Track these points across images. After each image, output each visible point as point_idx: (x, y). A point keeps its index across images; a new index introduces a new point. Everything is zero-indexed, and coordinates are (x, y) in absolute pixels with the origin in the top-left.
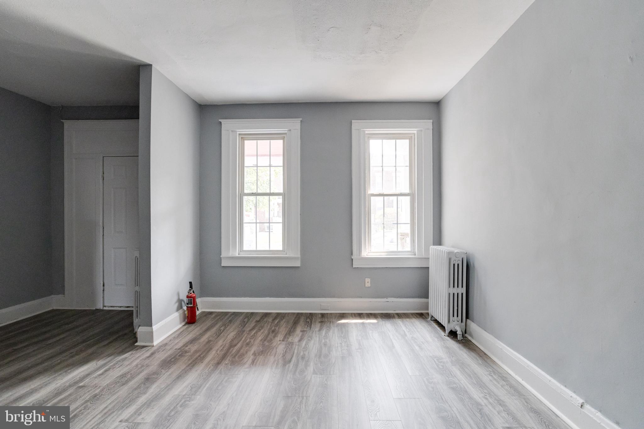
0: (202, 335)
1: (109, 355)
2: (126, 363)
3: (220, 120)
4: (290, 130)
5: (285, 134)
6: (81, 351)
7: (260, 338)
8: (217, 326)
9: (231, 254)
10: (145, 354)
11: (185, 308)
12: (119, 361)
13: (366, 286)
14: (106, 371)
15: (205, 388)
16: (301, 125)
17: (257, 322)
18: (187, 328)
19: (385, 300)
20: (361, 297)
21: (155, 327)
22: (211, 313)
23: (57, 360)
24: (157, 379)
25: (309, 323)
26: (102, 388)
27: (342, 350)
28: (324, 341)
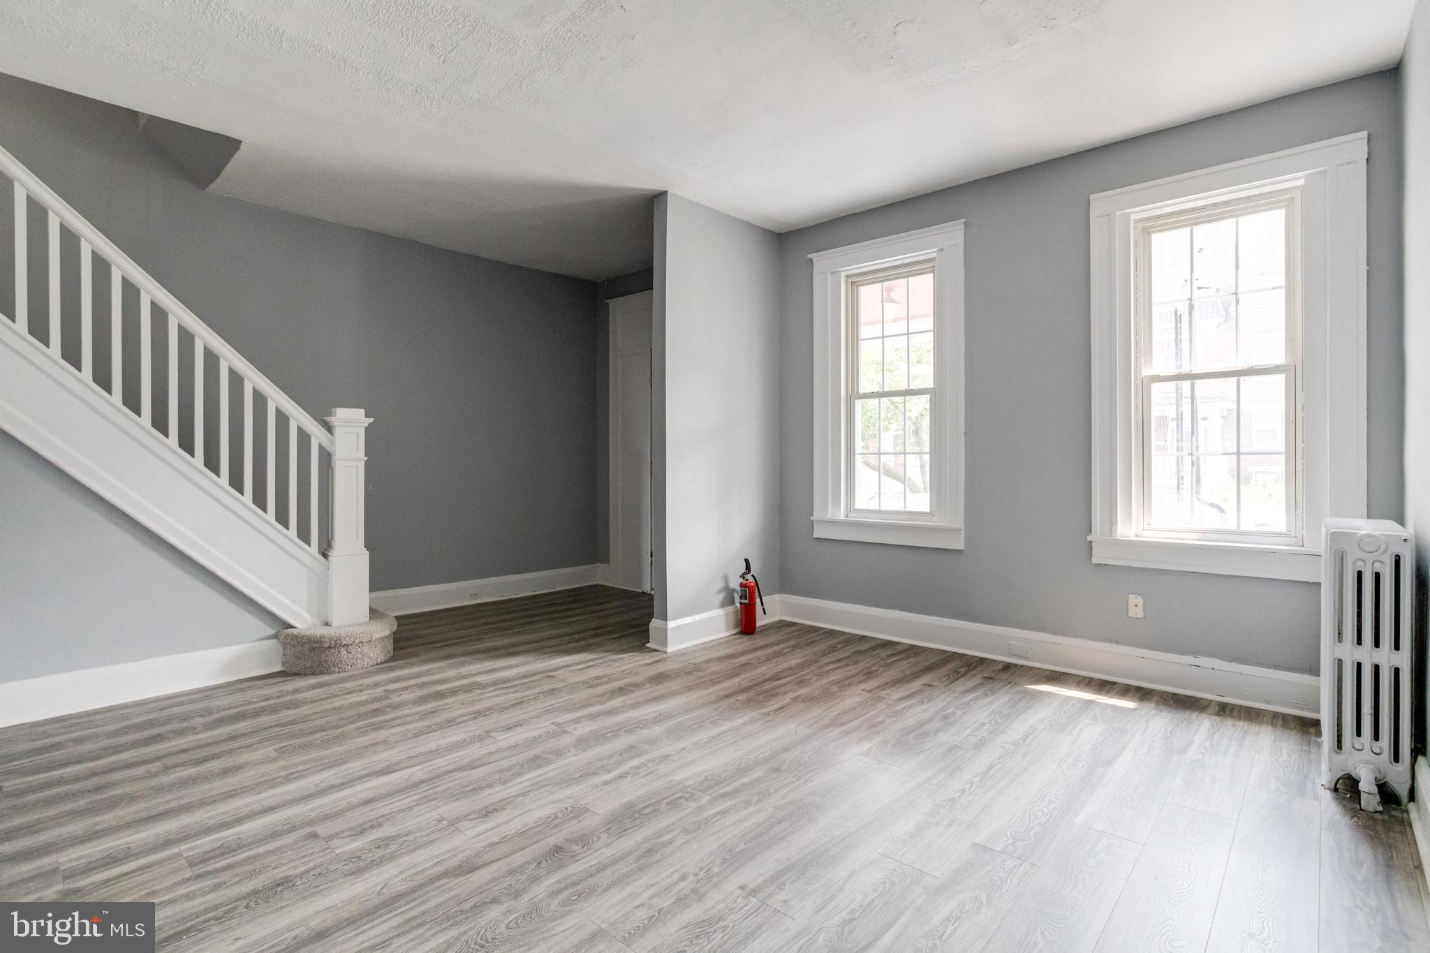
0: (746, 653)
1: (607, 651)
2: (617, 664)
3: (809, 256)
4: (942, 249)
5: (933, 259)
6: (584, 639)
7: (831, 679)
8: (782, 646)
9: (829, 515)
10: (647, 658)
11: (738, 605)
12: (611, 660)
13: (1131, 614)
14: (588, 667)
15: (675, 721)
16: (965, 233)
17: (858, 652)
18: (735, 639)
19: (1190, 659)
20: (1117, 642)
21: (671, 624)
22: (791, 624)
23: (554, 642)
24: (632, 691)
25: (960, 675)
26: (567, 684)
27: (968, 736)
28: (950, 711)
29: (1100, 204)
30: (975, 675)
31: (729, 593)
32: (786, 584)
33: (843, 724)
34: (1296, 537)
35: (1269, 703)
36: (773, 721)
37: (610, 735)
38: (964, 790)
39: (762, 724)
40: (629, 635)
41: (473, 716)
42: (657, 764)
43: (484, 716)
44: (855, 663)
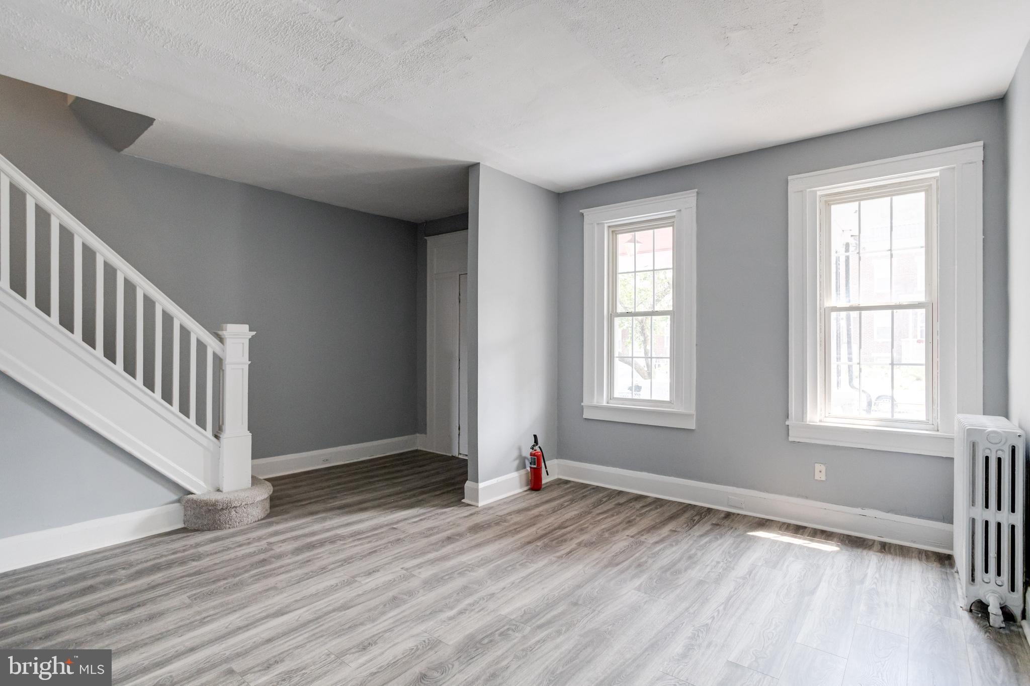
0: (537, 506)
1: (433, 506)
2: (443, 517)
3: (580, 211)
4: (680, 210)
5: (674, 217)
6: (414, 496)
7: (603, 527)
8: (562, 500)
9: (595, 402)
10: (462, 512)
11: (529, 469)
12: (437, 514)
13: (817, 477)
14: (421, 520)
16: (697, 199)
17: (619, 504)
18: (527, 494)
19: (859, 511)
20: (807, 498)
21: (481, 485)
22: (567, 482)
23: (392, 499)
24: (458, 540)
25: (695, 522)
26: (408, 534)
27: (709, 572)
28: (693, 552)
29: (796, 183)
30: (706, 522)
31: (522, 460)
32: (562, 452)
33: (617, 565)
34: (933, 425)
35: (914, 542)
36: (566, 563)
37: (447, 577)
38: (713, 618)
39: (559, 566)
40: (448, 492)
41: (340, 564)
42: (487, 601)
43: (349, 563)
44: (619, 513)
